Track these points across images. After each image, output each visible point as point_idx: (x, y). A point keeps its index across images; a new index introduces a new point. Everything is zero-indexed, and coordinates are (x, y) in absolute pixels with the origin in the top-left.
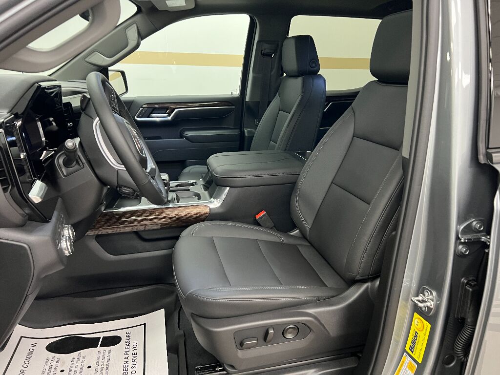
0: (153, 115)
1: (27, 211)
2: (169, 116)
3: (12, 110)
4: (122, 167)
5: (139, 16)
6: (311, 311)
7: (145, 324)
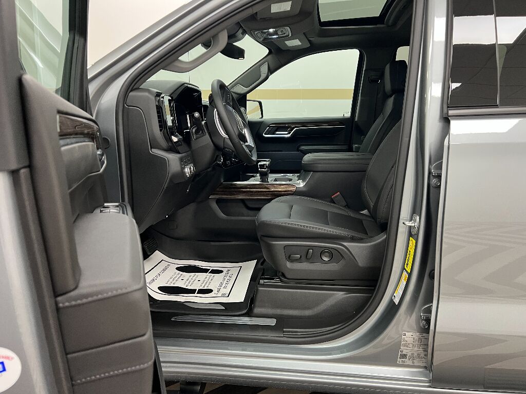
0: (277, 133)
1: (170, 144)
2: (289, 133)
3: (172, 94)
4: (227, 136)
5: (269, 56)
6: (345, 244)
7: (241, 267)
